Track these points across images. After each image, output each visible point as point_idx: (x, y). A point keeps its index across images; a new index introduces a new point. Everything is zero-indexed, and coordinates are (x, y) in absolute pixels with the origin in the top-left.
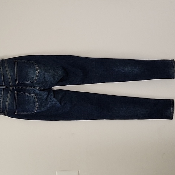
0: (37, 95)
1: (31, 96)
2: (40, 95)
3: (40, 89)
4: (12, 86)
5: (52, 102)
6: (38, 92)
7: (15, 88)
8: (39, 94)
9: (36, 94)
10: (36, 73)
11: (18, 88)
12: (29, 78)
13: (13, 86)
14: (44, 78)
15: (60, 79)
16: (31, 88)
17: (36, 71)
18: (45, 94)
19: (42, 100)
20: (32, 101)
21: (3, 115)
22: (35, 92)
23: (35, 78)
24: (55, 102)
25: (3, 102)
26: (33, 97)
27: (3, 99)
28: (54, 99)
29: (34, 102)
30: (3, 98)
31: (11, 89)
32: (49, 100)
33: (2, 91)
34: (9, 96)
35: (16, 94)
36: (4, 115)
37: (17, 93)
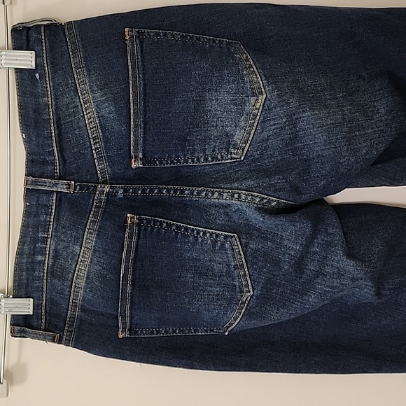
0: (249, 235)
1: (214, 243)
2: (263, 235)
3: (269, 202)
4: (105, 182)
5: (336, 282)
6: (256, 218)
7: (126, 191)
8: (259, 230)
9: (245, 230)
10: (248, 108)
11: (139, 190)
12: (205, 140)
13: (114, 180)
14: (295, 138)
15: (382, 147)
16: (220, 194)
17: (253, 100)
18: (291, 234)
19: (277, 263)
20: (216, 267)
21: (53, 341)
22: (235, 217)
23: (238, 136)
24: (353, 279)
25: (52, 273)
26: (223, 244)
27: (57, 255)
28: (350, 266)
29: (229, 275)
30: (56, 251)
31: (104, 197)
32: (312, 267)
33: (48, 207)
34: (90, 239)
35: (131, 227)
36: (60, 342)
37: (139, 225)
